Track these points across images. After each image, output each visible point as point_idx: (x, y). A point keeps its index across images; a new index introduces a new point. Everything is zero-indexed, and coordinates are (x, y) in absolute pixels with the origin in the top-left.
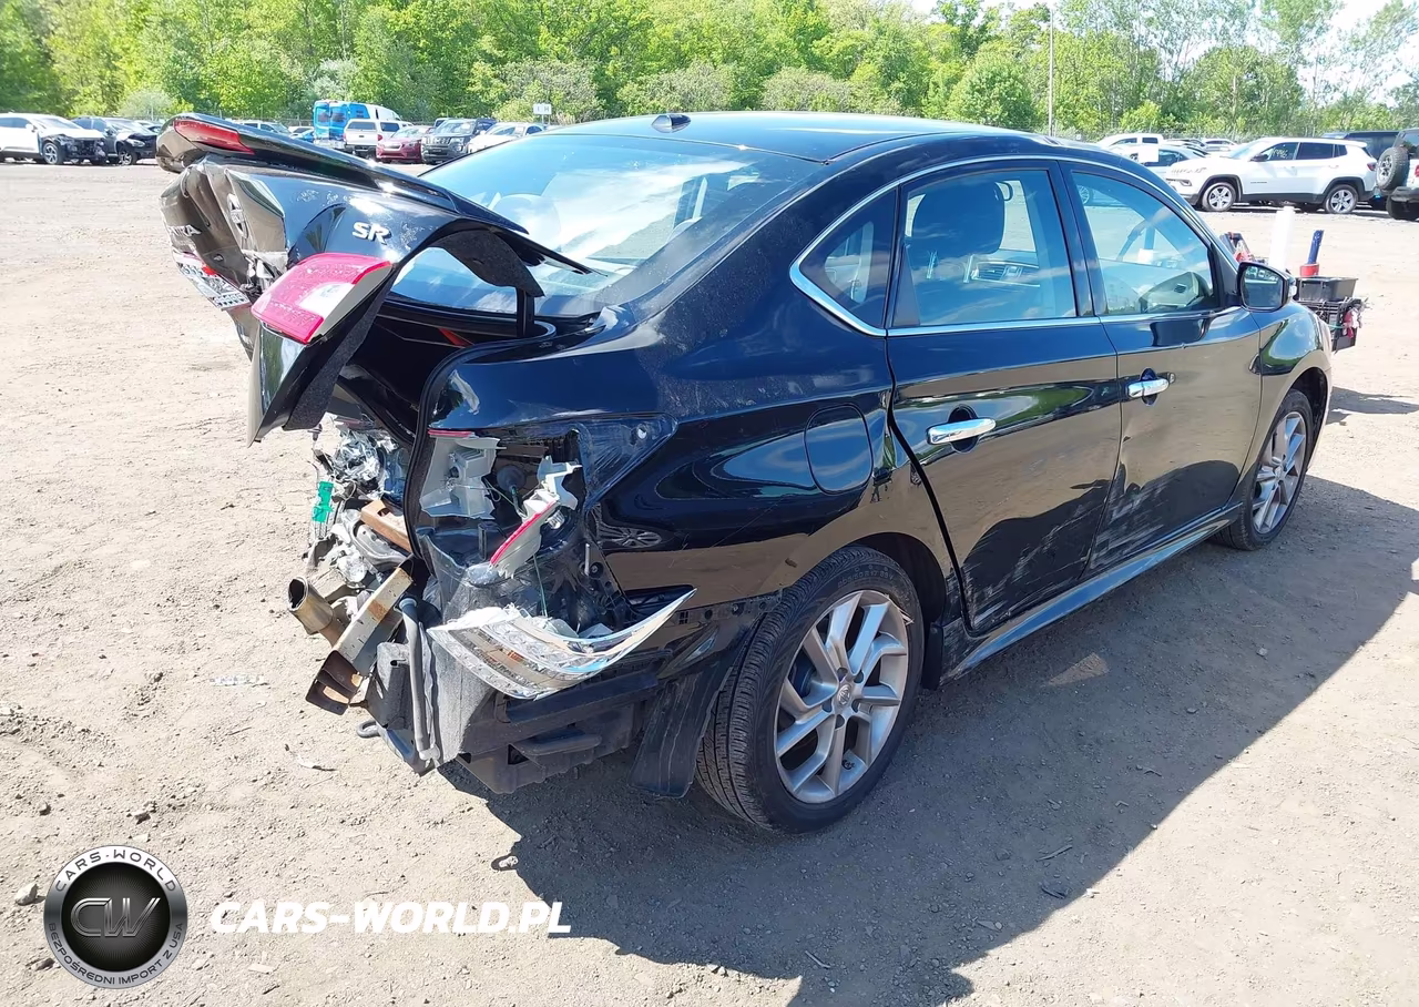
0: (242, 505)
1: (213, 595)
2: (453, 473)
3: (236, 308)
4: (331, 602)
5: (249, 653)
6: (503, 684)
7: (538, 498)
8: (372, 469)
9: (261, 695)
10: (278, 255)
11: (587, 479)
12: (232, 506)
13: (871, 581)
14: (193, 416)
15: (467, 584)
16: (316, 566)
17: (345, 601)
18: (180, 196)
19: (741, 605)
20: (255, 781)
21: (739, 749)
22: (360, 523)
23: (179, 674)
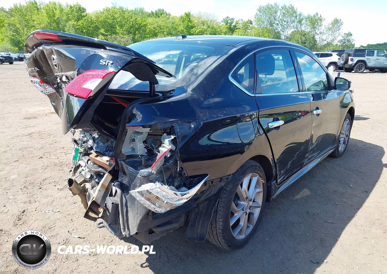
0: (45, 157)
1: (39, 185)
2: (134, 140)
3: (51, 94)
4: (81, 185)
5: (52, 202)
6: (153, 208)
7: (164, 147)
8: (91, 144)
9: (58, 215)
10: (72, 73)
11: (178, 141)
12: (42, 158)
13: (254, 170)
14: (27, 132)
15: (139, 176)
16: (75, 174)
17: (85, 184)
18: (34, 58)
19: (221, 179)
20: (59, 243)
21: (220, 224)
22: (89, 160)
23: (30, 210)
